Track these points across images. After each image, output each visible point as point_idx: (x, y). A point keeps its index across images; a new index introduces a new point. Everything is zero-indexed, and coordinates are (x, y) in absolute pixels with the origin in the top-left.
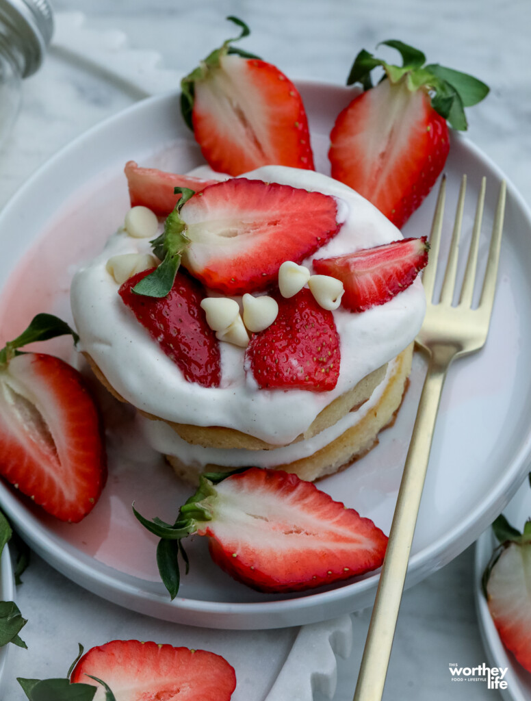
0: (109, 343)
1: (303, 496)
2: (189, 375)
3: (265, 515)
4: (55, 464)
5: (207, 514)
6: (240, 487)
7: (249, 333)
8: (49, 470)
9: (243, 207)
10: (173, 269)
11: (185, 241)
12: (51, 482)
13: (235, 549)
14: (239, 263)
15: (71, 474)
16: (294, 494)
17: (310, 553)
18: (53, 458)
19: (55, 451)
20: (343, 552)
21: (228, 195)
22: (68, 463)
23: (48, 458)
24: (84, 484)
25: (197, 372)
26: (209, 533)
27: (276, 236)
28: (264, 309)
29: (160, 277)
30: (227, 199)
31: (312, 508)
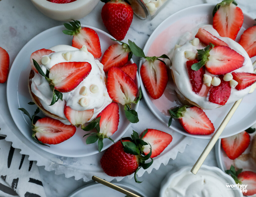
0: (179, 74)
1: (202, 115)
2: (194, 90)
3: (193, 117)
4: (155, 86)
5: (183, 115)
6: (191, 110)
7: (211, 85)
8: (154, 87)
9: (224, 54)
10: (202, 65)
11: (208, 59)
12: (153, 89)
13: (185, 124)
14: (217, 69)
15: (158, 90)
16: (201, 114)
17: (199, 128)
18: (155, 85)
19: (156, 83)
20: (205, 130)
21: (222, 50)
22: (158, 87)
23: (154, 84)
24: (159, 93)
25: (196, 90)
26: (182, 119)
27: (229, 64)
28: (218, 81)
29: (198, 65)
30: (221, 51)
31: (203, 118)
